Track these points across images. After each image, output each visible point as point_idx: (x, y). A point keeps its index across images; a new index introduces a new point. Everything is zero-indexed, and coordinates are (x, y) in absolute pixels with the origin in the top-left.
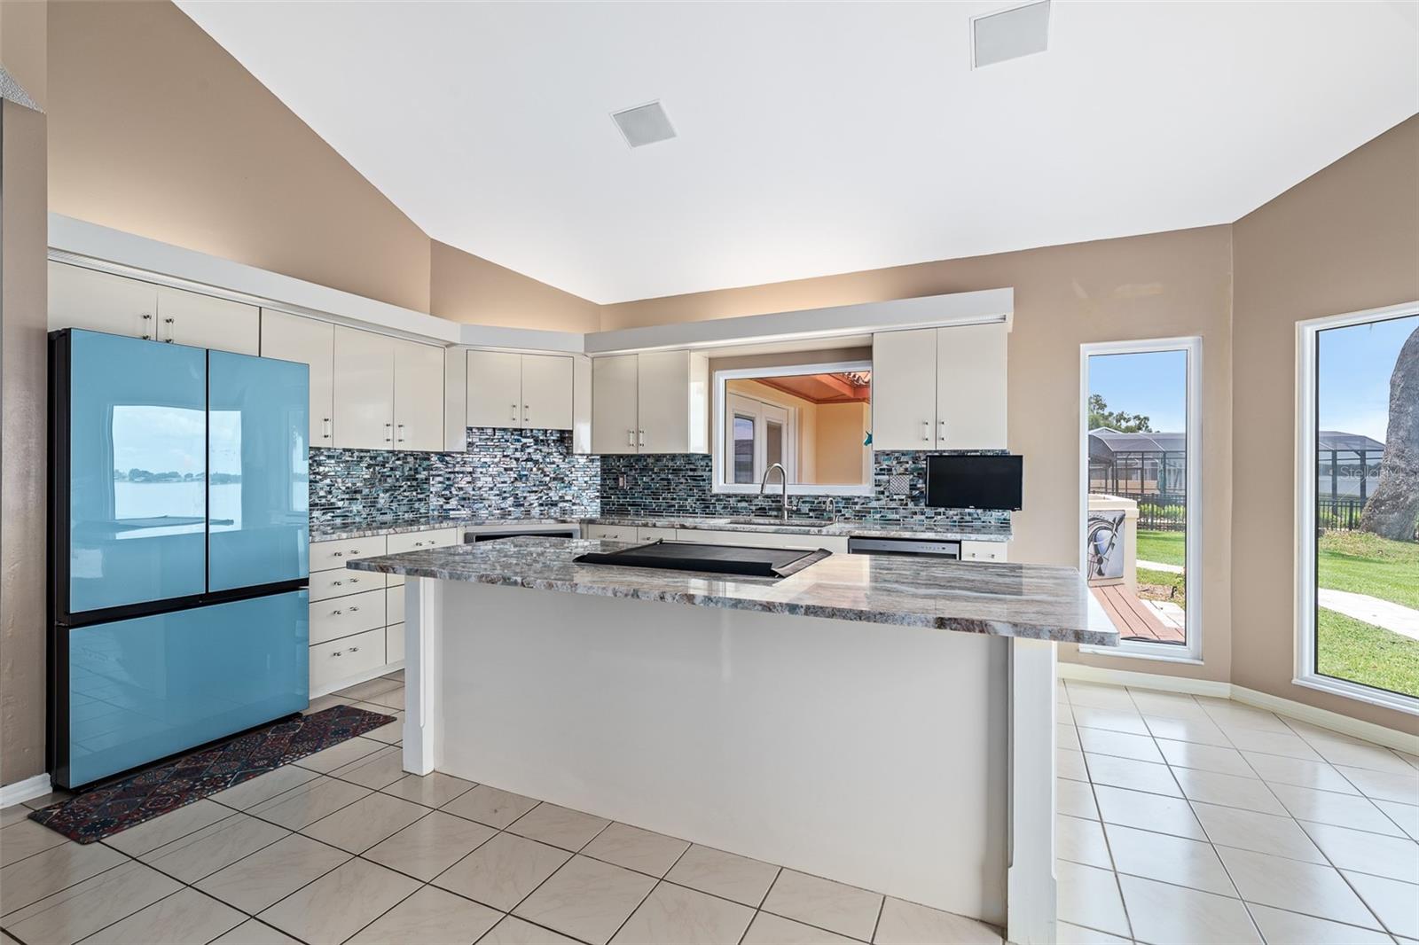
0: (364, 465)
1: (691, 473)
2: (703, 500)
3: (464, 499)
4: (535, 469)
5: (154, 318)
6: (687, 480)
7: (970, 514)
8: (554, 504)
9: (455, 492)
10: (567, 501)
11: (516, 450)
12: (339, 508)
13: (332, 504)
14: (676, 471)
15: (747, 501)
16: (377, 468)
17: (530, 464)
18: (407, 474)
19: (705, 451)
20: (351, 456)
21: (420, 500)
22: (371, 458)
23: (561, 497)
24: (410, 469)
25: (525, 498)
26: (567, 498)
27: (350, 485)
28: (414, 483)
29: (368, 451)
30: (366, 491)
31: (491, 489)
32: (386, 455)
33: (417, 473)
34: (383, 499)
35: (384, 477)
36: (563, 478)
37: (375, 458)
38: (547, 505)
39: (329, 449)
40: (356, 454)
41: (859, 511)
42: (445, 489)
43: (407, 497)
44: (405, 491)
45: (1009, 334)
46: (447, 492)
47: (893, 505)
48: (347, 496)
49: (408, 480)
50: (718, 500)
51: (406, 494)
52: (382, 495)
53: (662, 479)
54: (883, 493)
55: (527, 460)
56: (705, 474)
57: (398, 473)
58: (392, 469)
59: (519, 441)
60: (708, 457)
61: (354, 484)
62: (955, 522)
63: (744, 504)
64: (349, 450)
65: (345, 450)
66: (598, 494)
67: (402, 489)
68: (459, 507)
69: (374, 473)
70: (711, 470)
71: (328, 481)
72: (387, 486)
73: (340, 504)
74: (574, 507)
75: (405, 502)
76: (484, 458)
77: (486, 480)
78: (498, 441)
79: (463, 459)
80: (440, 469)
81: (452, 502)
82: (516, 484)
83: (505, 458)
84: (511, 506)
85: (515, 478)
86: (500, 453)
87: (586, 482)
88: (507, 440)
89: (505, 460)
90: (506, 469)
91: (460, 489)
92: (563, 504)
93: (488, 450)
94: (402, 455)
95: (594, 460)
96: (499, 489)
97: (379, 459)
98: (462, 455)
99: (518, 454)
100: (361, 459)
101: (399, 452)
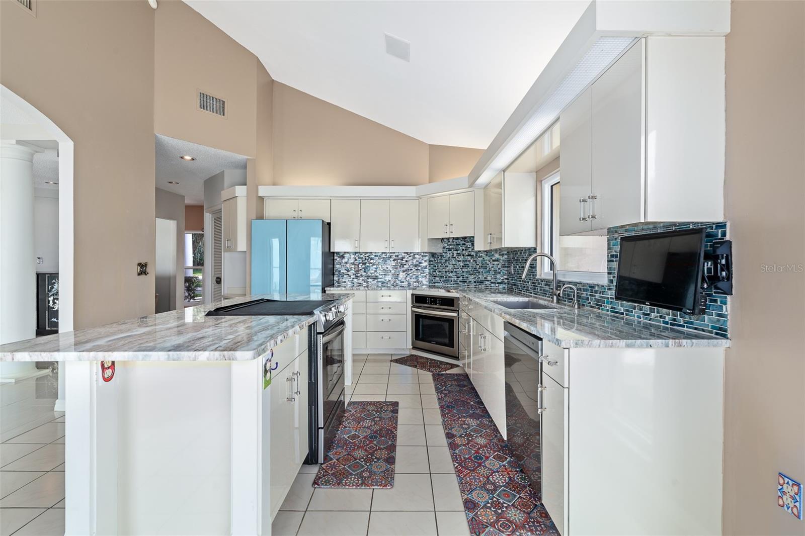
0: (392, 259)
2: (534, 283)
3: (441, 277)
4: (471, 261)
5: (297, 211)
8: (482, 282)
9: (438, 273)
11: (463, 250)
12: (380, 278)
13: (377, 276)
15: (548, 285)
16: (399, 261)
17: (469, 258)
18: (415, 263)
19: (533, 246)
20: (386, 256)
22: (396, 256)
23: (485, 278)
24: (417, 261)
25: (467, 278)
27: (385, 268)
28: (420, 268)
29: (395, 253)
30: (393, 271)
31: (452, 272)
32: (403, 254)
33: (420, 263)
34: (402, 276)
35: (402, 265)
36: (486, 266)
37: (398, 256)
38: (478, 282)
39: (376, 253)
40: (388, 254)
41: (598, 300)
42: (434, 272)
43: (415, 275)
44: (414, 272)
46: (434, 273)
48: (384, 273)
49: (416, 266)
50: (538, 284)
51: (414, 273)
52: (401, 273)
53: (522, 267)
55: (468, 255)
56: (535, 263)
57: (410, 263)
58: (406, 261)
59: (465, 244)
60: (536, 250)
63: (547, 288)
64: (385, 253)
65: (382, 253)
66: (505, 277)
67: (412, 271)
68: (439, 281)
69: (397, 263)
70: (536, 260)
71: (375, 266)
72: (403, 269)
74: (493, 285)
75: (414, 277)
76: (449, 254)
77: (450, 267)
78: (454, 245)
79: (441, 256)
80: (432, 261)
81: (437, 278)
82: (463, 270)
83: (459, 255)
84: (460, 281)
85: (463, 266)
86: (456, 252)
87: (499, 269)
88: (459, 245)
89: (459, 256)
90: (459, 261)
91: (440, 272)
92: (487, 282)
93: (451, 250)
94: (412, 254)
95: (503, 255)
96: (456, 272)
97: (400, 256)
98: (441, 253)
99: (464, 252)
100: (391, 257)
101: (411, 253)
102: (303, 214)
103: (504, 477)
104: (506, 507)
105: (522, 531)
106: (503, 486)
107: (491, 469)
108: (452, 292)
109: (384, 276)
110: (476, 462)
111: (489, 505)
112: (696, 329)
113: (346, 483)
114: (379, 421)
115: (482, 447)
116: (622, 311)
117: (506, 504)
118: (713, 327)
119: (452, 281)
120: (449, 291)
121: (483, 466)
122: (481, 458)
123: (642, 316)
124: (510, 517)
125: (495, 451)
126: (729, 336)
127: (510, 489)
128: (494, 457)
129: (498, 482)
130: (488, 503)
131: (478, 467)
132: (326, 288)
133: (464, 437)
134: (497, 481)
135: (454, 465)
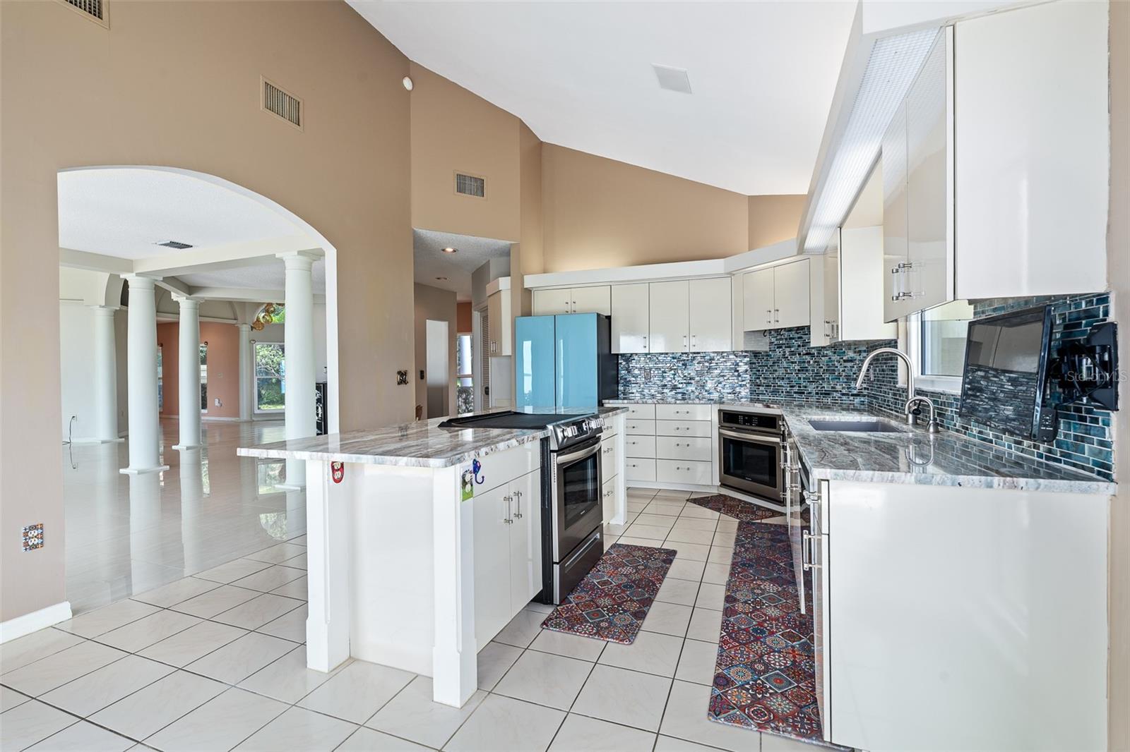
0: (695, 362)
2: (895, 395)
3: (768, 386)
4: (811, 362)
5: (569, 303)
6: (889, 370)
8: (827, 394)
9: (763, 381)
11: (799, 346)
12: (680, 388)
13: (675, 385)
14: (886, 360)
16: (706, 364)
17: (808, 358)
18: (729, 367)
19: (895, 337)
20: (688, 357)
21: (741, 386)
22: (701, 357)
23: (832, 387)
24: (732, 364)
25: (805, 387)
27: (686, 374)
29: (700, 353)
30: (697, 379)
31: (783, 379)
32: (712, 355)
33: (737, 366)
34: (710, 384)
35: (711, 370)
36: (834, 370)
37: (704, 357)
38: (821, 394)
39: (673, 353)
40: (691, 355)
42: (758, 378)
43: (730, 383)
44: (728, 379)
46: (758, 381)
48: (685, 381)
49: (731, 371)
50: (899, 395)
51: (729, 381)
52: (709, 381)
53: (882, 370)
55: (807, 354)
56: (896, 364)
58: (717, 364)
59: (801, 338)
60: (896, 344)
61: (689, 374)
64: (686, 353)
65: (682, 353)
68: (765, 392)
70: (897, 359)
71: (673, 372)
73: (680, 386)
74: (844, 398)
76: (779, 353)
77: (781, 372)
78: (786, 339)
79: (767, 356)
80: (755, 363)
81: (761, 388)
82: (800, 375)
83: (792, 353)
84: (795, 393)
85: (799, 370)
86: (788, 349)
87: (854, 374)
88: (793, 339)
89: (793, 355)
90: (792, 363)
91: (765, 378)
92: (835, 394)
93: (781, 347)
94: (725, 354)
95: (860, 352)
96: (789, 378)
97: (707, 358)
98: (766, 352)
99: (801, 349)
100: (694, 358)
101: (723, 352)
102: (577, 307)
103: (785, 660)
104: (771, 694)
105: (781, 724)
106: (779, 669)
107: (771, 648)
108: (773, 408)
109: (685, 385)
110: (753, 635)
111: (747, 686)
112: (1075, 465)
113: (578, 629)
114: (643, 569)
115: (771, 619)
116: (991, 438)
117: (773, 690)
118: (1095, 463)
119: (783, 392)
120: (768, 407)
121: (761, 642)
122: (762, 632)
123: (1013, 445)
124: (771, 706)
125: (787, 627)
126: (1114, 476)
127: (788, 675)
128: (782, 635)
129: (773, 664)
130: (748, 683)
131: (752, 641)
132: (604, 401)
133: (750, 604)
134: (772, 662)
135: (721, 633)
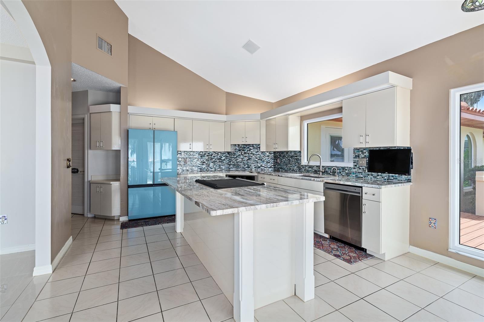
1: (296, 158)
2: (299, 167)
3: (234, 165)
4: (253, 156)
5: (152, 124)
6: (295, 160)
7: (392, 176)
8: (259, 167)
9: (232, 163)
10: (263, 167)
11: (248, 151)
14: (292, 157)
15: (311, 168)
16: (210, 156)
17: (252, 155)
18: (218, 158)
19: (299, 150)
21: (222, 165)
22: (208, 154)
24: (220, 156)
25: (251, 165)
26: (263, 165)
27: (202, 161)
28: (221, 160)
29: (207, 152)
30: (206, 162)
31: (241, 162)
32: (212, 153)
33: (221, 157)
34: (211, 165)
35: (212, 159)
36: (262, 159)
37: (209, 154)
39: (197, 151)
40: (204, 152)
41: (347, 173)
42: (229, 162)
43: (219, 164)
44: (218, 162)
45: (411, 90)
46: (230, 163)
47: (360, 171)
48: (201, 164)
49: (219, 159)
50: (303, 167)
51: (218, 163)
52: (211, 163)
53: (288, 160)
54: (356, 166)
55: (251, 154)
56: (299, 158)
57: (216, 158)
58: (214, 156)
59: (249, 148)
60: (300, 152)
61: (203, 161)
62: (385, 179)
63: (310, 169)
64: (202, 152)
65: (201, 152)
66: (273, 164)
67: (217, 162)
68: (233, 167)
69: (209, 158)
70: (301, 157)
71: (196, 160)
72: (212, 161)
73: (200, 166)
74: (265, 169)
75: (218, 165)
76: (239, 153)
77: (240, 160)
78: (243, 148)
79: (234, 154)
80: (228, 156)
81: (231, 166)
82: (248, 161)
83: (245, 153)
84: (246, 167)
85: (248, 159)
86: (244, 152)
87: (269, 161)
88: (245, 148)
89: (245, 154)
90: (245, 156)
91: (233, 162)
92: (262, 167)
93: (240, 151)
94: (217, 153)
95: (271, 154)
96: (243, 162)
97: (210, 154)
98: (234, 152)
99: (248, 152)
100: (205, 154)
101: (216, 152)
102: (156, 126)
104: (348, 253)
106: (338, 248)
107: (327, 244)
109: (201, 165)
116: (362, 176)
118: (406, 179)
119: (241, 167)
121: (324, 244)
124: (353, 256)
126: (412, 181)
127: (341, 248)
128: (323, 241)
131: (322, 245)
134: (334, 247)
